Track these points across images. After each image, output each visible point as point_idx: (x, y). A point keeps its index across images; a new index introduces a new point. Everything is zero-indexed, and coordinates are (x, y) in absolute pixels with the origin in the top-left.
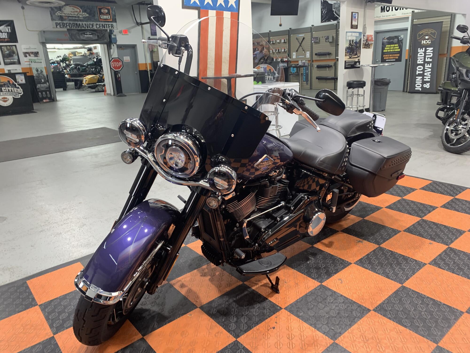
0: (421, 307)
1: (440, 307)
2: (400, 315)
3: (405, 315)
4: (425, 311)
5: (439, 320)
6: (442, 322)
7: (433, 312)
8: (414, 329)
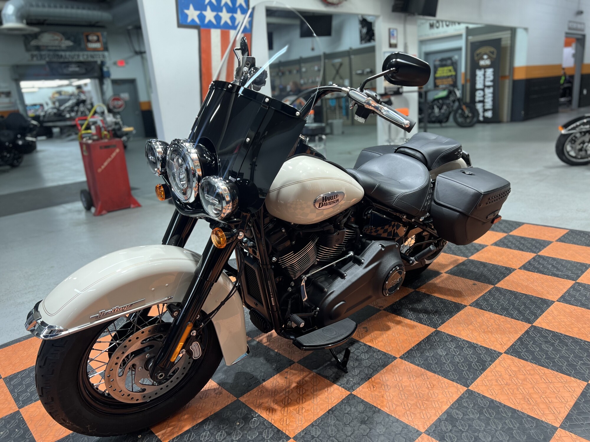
0: (454, 350)
1: (475, 350)
2: (429, 360)
3: (435, 361)
4: (459, 354)
5: (472, 362)
6: (476, 365)
7: (468, 355)
8: (444, 374)
